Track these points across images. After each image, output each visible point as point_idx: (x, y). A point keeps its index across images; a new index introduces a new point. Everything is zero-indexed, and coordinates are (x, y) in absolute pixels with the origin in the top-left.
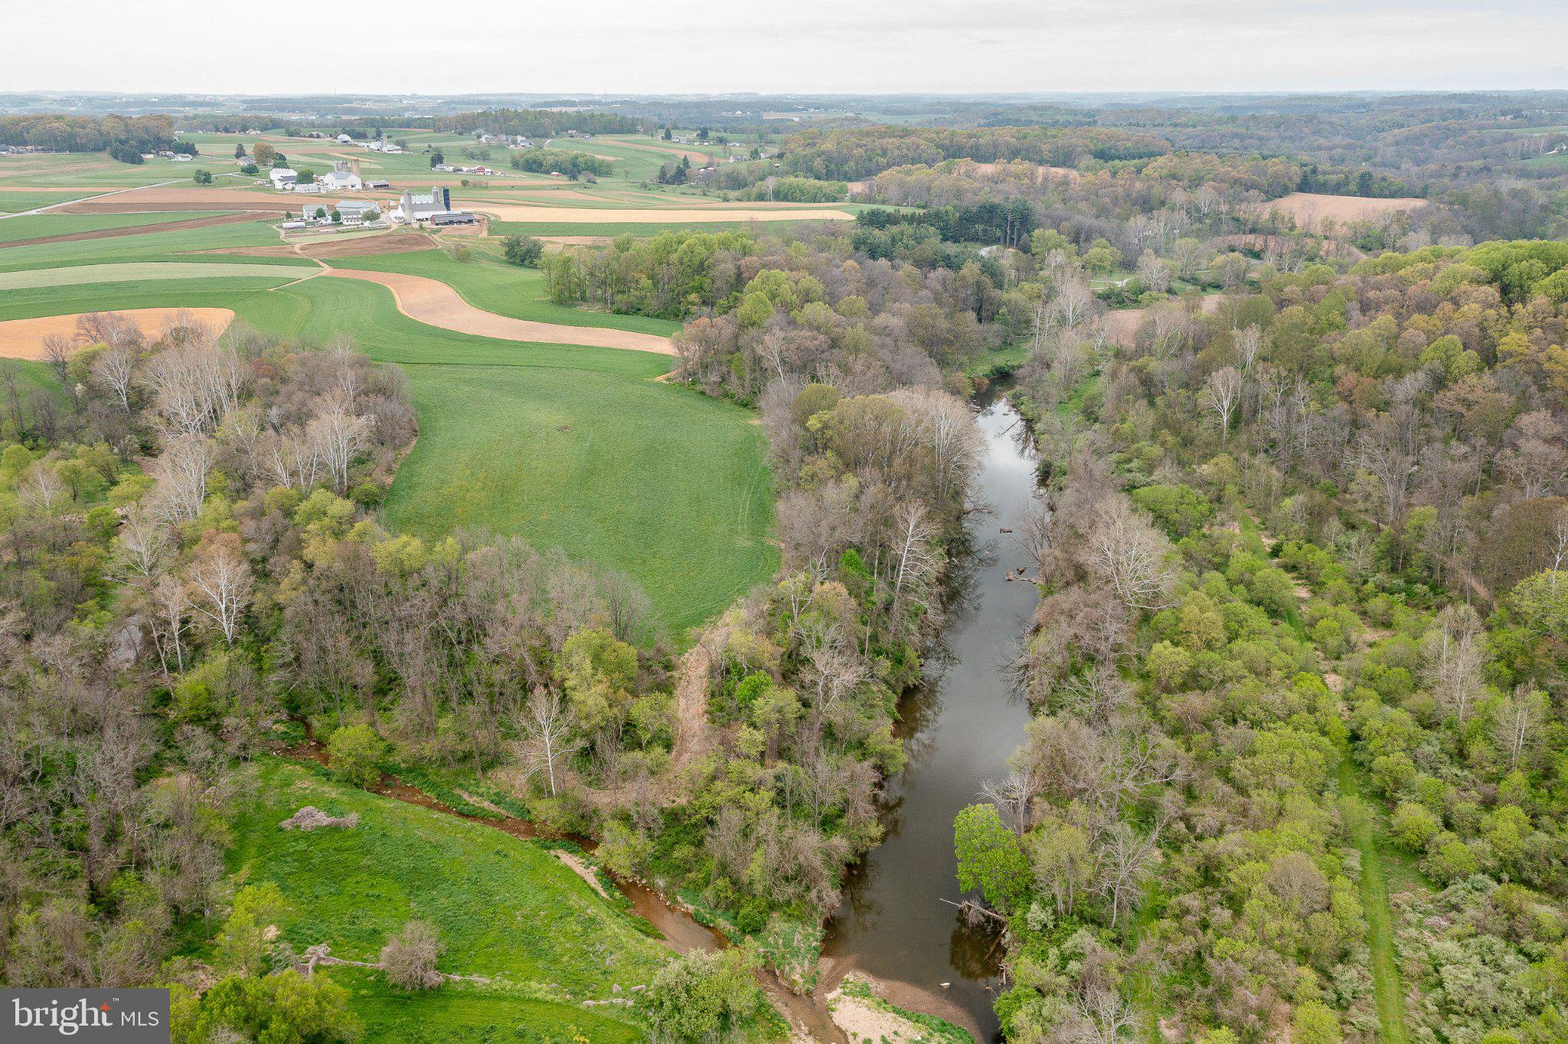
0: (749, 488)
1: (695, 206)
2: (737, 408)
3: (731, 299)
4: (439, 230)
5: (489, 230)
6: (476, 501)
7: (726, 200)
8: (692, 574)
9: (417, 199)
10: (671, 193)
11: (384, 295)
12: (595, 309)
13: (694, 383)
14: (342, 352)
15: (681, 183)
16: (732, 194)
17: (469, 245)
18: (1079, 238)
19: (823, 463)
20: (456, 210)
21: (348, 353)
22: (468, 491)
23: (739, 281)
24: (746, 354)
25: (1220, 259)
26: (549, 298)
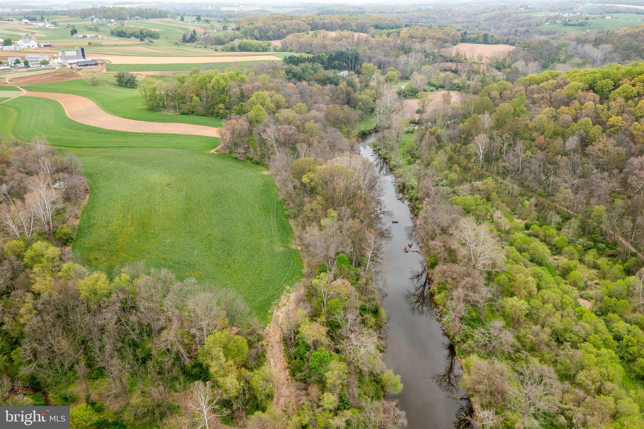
0: (273, 214)
1: (205, 55)
2: (255, 165)
3: (240, 106)
4: (81, 69)
5: (107, 68)
6: (129, 233)
7: (216, 50)
8: (257, 272)
9: (68, 53)
10: (190, 47)
11: (58, 107)
12: (171, 113)
13: (230, 153)
14: (40, 147)
15: (193, 42)
16: (219, 47)
17: (98, 77)
18: (381, 66)
19: (316, 203)
20: (88, 59)
21: (43, 147)
22: (123, 227)
23: (243, 97)
24: (256, 137)
25: (442, 75)
26: (146, 106)
